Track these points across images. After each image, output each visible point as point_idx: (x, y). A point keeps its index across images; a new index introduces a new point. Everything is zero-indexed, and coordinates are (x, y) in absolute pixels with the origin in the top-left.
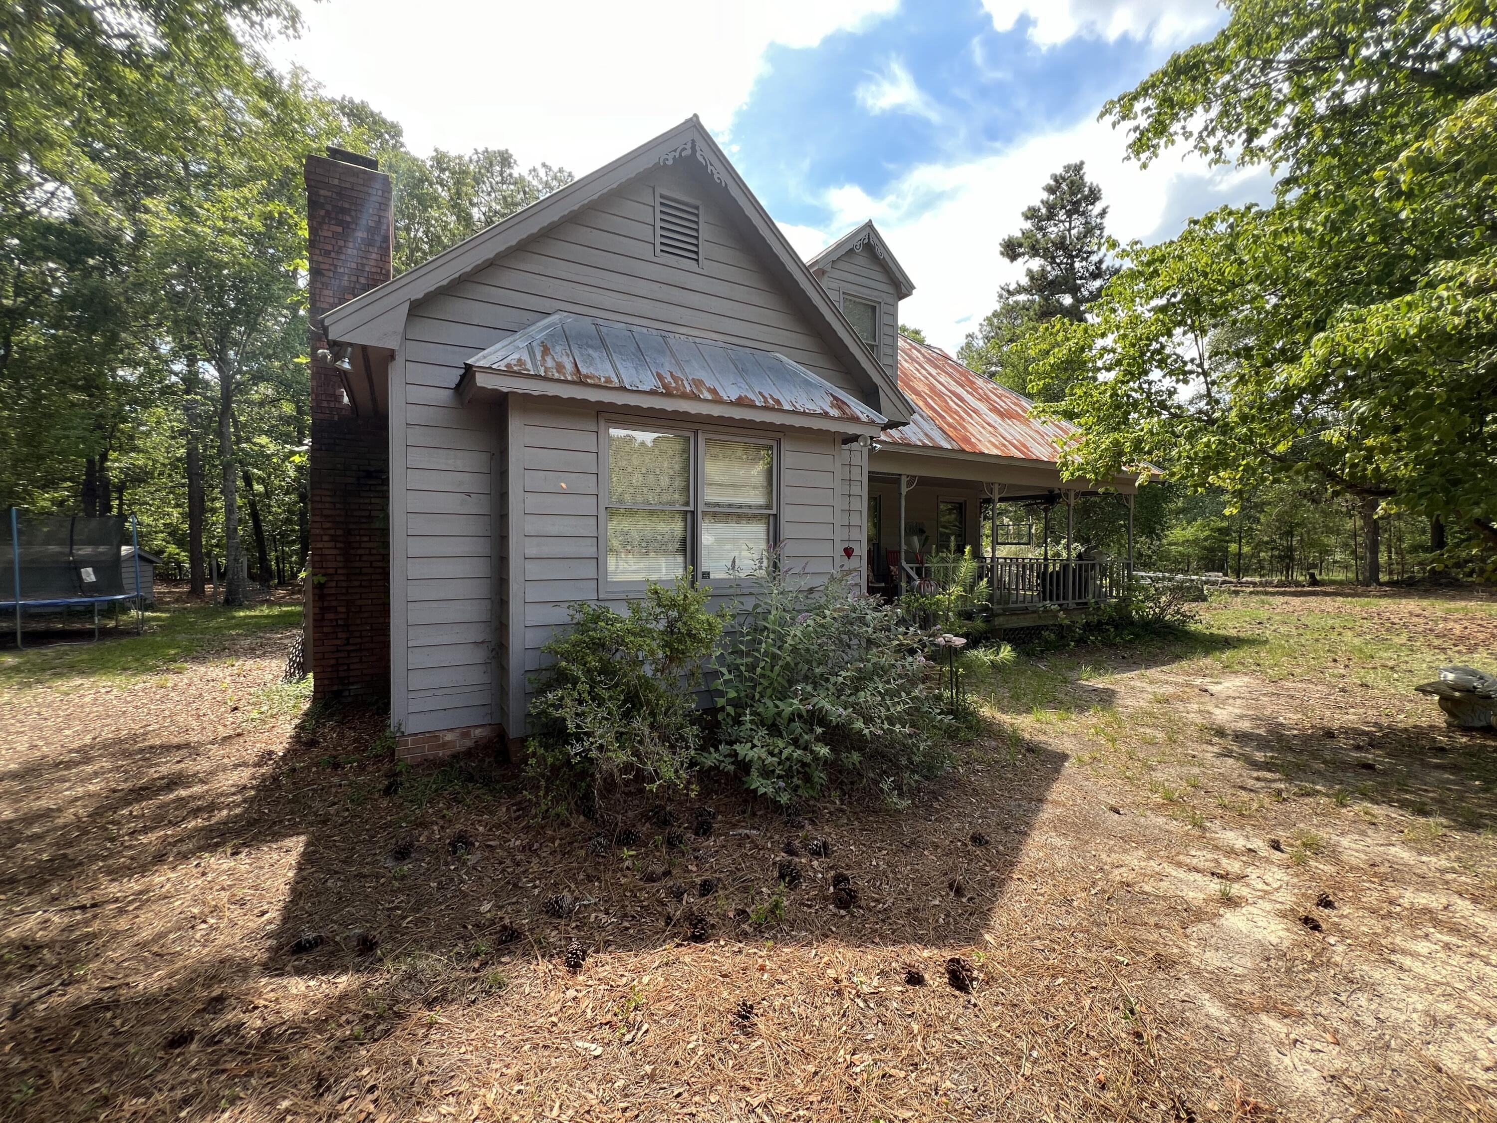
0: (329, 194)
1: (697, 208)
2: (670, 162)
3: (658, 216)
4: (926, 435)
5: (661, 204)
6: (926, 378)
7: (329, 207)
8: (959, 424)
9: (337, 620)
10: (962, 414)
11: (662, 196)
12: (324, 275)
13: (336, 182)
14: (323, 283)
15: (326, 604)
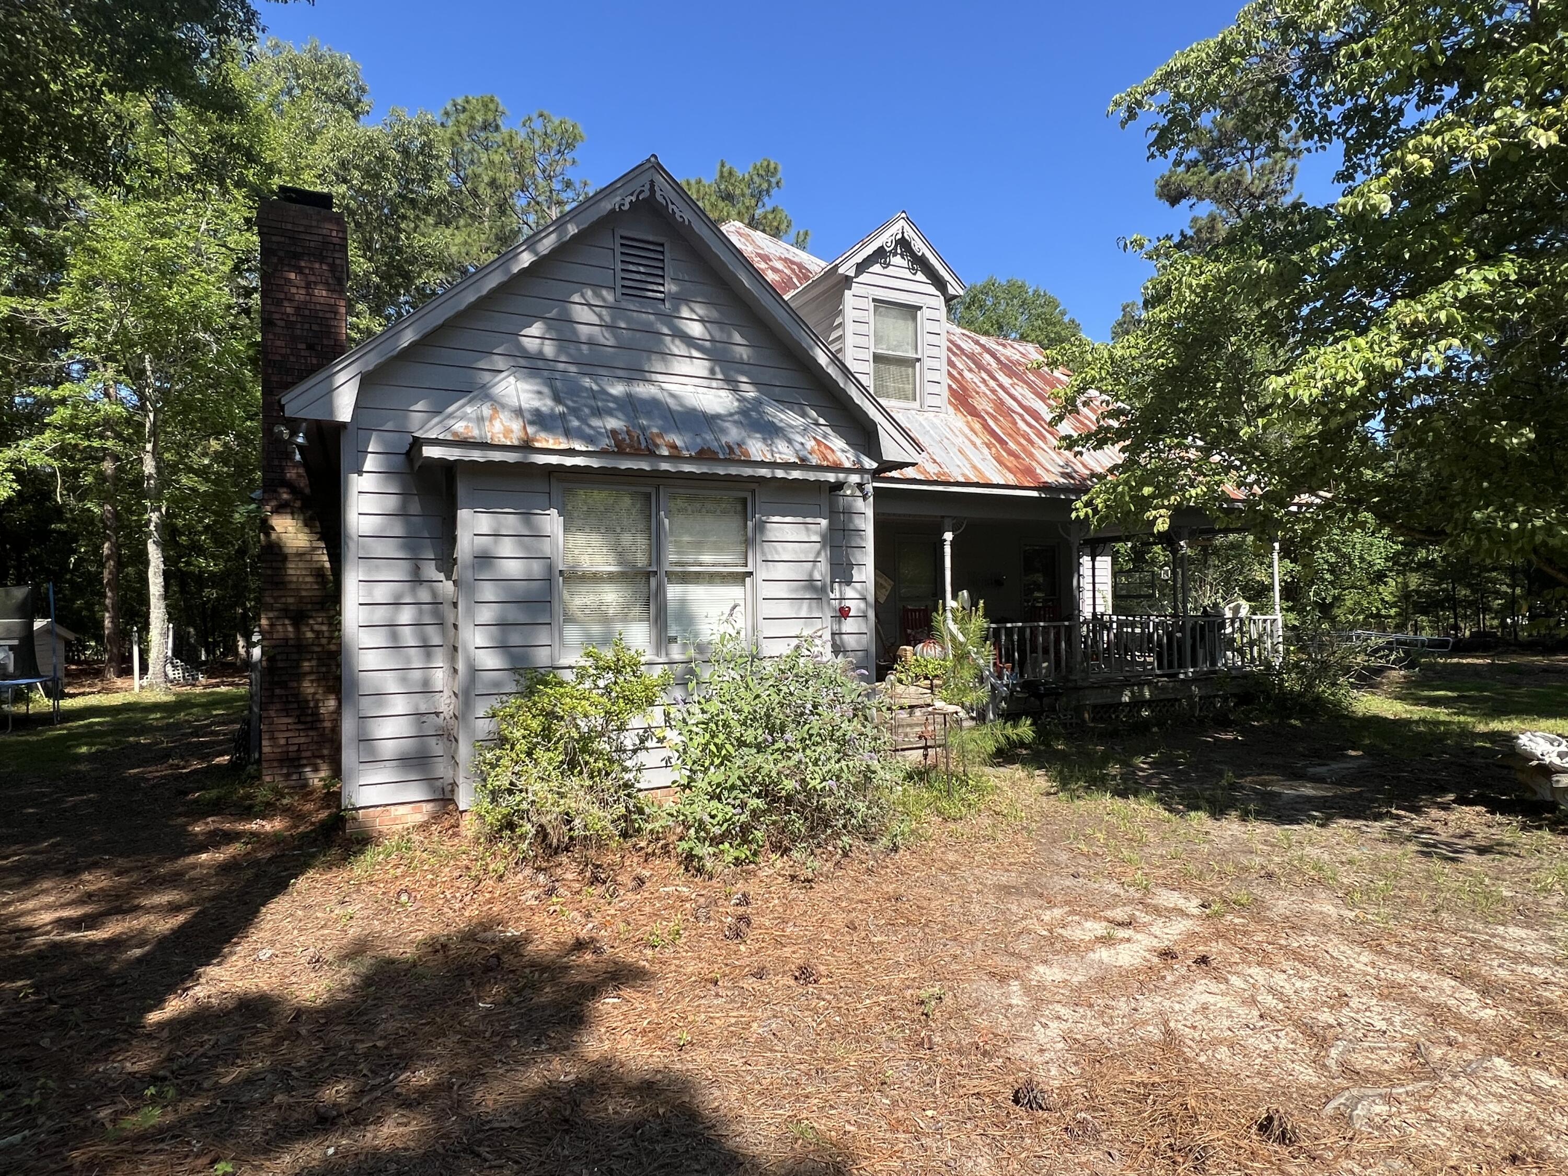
0: (283, 239)
1: (662, 245)
2: (627, 207)
3: (619, 257)
4: (974, 467)
5: (622, 245)
6: (993, 391)
7: (281, 254)
8: (1025, 450)
9: (287, 696)
10: (1033, 437)
11: (622, 237)
12: (275, 325)
13: (289, 227)
14: (275, 334)
15: (276, 679)
